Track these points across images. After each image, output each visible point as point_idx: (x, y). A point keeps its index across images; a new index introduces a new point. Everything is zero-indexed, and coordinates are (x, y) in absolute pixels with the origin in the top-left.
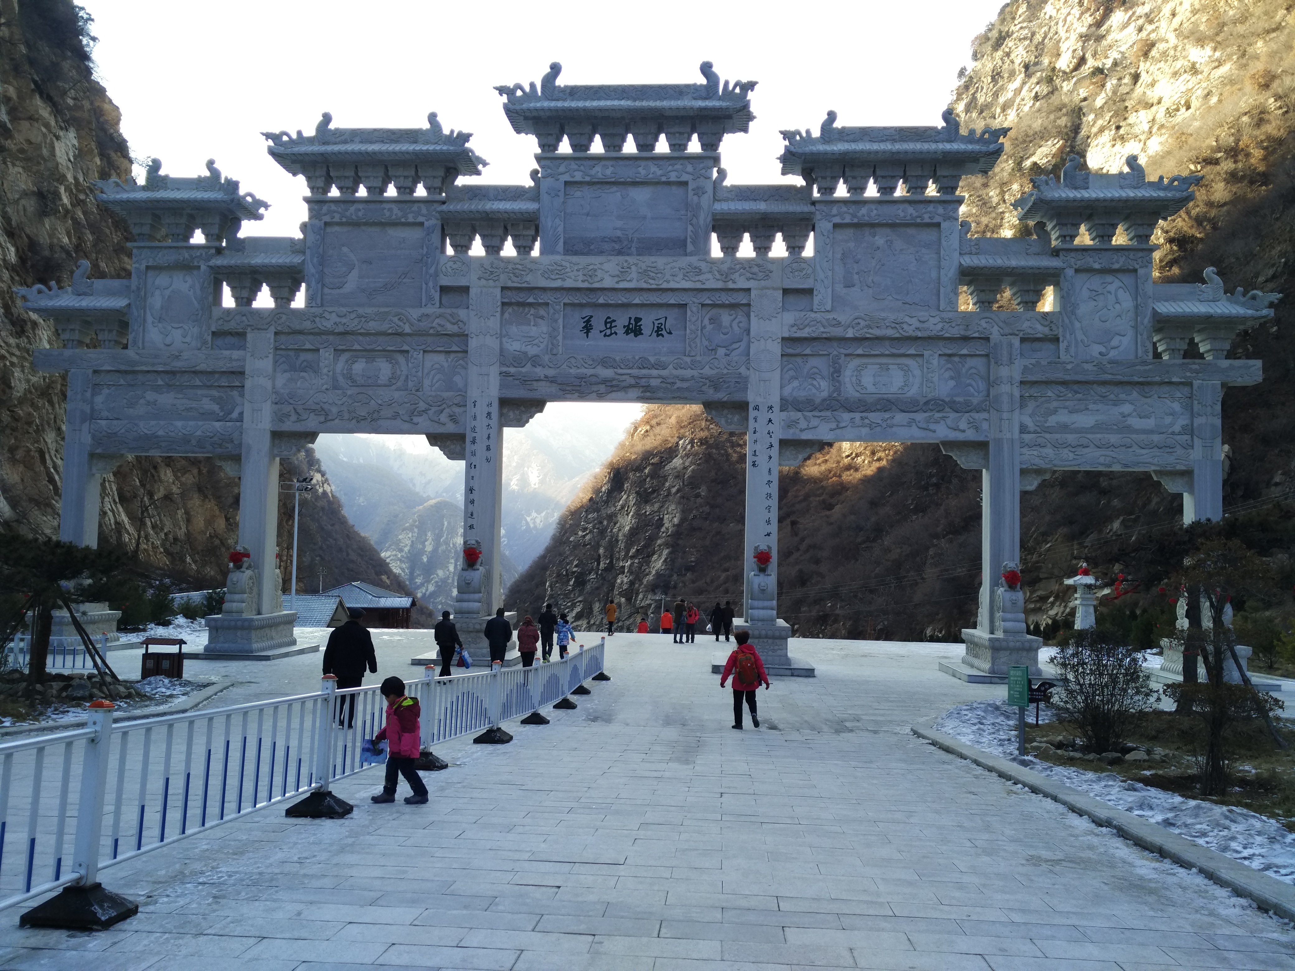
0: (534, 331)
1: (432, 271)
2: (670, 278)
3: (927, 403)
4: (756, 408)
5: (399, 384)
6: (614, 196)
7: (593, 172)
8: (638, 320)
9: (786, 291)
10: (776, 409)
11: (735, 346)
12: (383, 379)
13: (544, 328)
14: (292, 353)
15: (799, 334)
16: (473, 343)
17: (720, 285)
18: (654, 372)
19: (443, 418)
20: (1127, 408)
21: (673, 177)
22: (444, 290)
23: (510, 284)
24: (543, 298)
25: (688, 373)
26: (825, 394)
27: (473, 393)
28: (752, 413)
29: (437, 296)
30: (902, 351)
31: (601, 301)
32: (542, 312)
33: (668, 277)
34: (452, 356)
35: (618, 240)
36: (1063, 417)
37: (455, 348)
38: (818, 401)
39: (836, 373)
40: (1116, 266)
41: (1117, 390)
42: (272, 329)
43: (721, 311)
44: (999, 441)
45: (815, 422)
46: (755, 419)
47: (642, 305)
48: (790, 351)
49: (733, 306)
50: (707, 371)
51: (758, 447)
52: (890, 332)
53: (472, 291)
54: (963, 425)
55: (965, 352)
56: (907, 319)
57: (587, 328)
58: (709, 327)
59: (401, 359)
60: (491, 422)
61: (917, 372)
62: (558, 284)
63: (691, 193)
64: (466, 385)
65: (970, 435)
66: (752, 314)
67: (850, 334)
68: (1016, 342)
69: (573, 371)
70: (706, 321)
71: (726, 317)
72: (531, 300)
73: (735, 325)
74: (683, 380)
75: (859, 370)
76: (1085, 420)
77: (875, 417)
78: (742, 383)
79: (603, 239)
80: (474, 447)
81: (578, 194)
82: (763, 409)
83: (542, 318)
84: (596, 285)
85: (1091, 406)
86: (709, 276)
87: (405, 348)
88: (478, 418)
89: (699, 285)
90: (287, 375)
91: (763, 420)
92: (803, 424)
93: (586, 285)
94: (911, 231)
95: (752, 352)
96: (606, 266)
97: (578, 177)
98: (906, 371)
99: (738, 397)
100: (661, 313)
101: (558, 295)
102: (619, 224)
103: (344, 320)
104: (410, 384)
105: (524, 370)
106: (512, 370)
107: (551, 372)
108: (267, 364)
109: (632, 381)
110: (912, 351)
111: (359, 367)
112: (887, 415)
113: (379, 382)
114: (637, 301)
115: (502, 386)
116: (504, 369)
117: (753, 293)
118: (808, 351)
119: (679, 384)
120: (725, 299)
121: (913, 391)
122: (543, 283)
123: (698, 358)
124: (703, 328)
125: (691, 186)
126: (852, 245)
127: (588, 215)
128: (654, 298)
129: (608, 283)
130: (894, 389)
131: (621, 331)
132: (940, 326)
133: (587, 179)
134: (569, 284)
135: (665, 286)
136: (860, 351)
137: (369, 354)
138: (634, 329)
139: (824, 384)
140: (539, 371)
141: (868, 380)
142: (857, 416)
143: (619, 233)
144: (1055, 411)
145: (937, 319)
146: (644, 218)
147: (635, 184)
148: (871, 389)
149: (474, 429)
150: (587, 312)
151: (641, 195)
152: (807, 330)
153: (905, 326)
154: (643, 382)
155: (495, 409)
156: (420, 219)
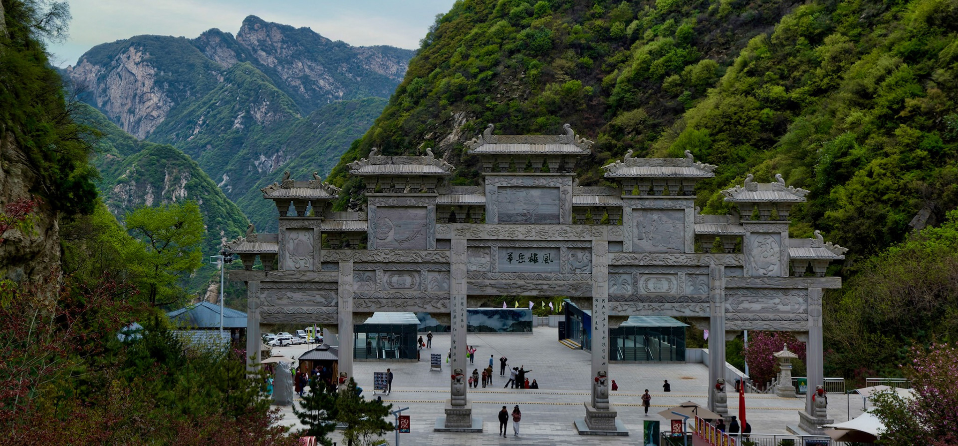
0: (483, 260)
1: (432, 231)
3: (680, 298)
4: (597, 300)
5: (416, 287)
6: (522, 193)
7: (511, 182)
8: (535, 255)
9: (609, 242)
10: (606, 300)
11: (585, 268)
12: (408, 285)
13: (488, 258)
14: (361, 272)
15: (616, 264)
16: (453, 268)
17: (577, 239)
18: (545, 282)
19: (439, 305)
20: (777, 301)
21: (552, 185)
22: (438, 240)
23: (471, 238)
24: (489, 244)
25: (562, 283)
26: (630, 293)
27: (454, 292)
28: (594, 303)
29: (434, 244)
30: (667, 272)
31: (517, 246)
32: (487, 251)
33: (551, 234)
34: (442, 273)
35: (525, 215)
36: (746, 305)
37: (444, 269)
38: (627, 296)
39: (635, 283)
40: (770, 231)
41: (772, 292)
42: (352, 261)
43: (577, 250)
44: (715, 317)
45: (626, 307)
46: (596, 306)
47: (537, 248)
48: (612, 271)
49: (583, 249)
50: (571, 282)
51: (597, 320)
52: (661, 263)
53: (452, 242)
54: (697, 309)
55: (698, 272)
56: (669, 257)
57: (510, 259)
58: (572, 259)
59: (416, 275)
60: (463, 308)
61: (675, 282)
62: (495, 238)
63: (561, 193)
64: (449, 287)
65: (702, 314)
66: (593, 254)
67: (642, 263)
68: (723, 268)
69: (504, 281)
70: (570, 256)
71: (580, 254)
72: (482, 245)
73: (584, 258)
74: (559, 286)
75: (647, 281)
76: (757, 306)
77: (655, 305)
78: (589, 288)
79: (517, 215)
80: (455, 320)
81: (504, 192)
82: (600, 300)
83: (487, 254)
84: (514, 239)
85: (760, 300)
86: (571, 234)
87: (419, 269)
88: (457, 305)
89: (566, 239)
90: (359, 283)
91: (600, 306)
92: (620, 308)
93: (510, 238)
94: (670, 212)
95: (593, 273)
96: (519, 229)
97: (505, 184)
98: (670, 281)
99: (587, 295)
100: (547, 252)
101: (495, 243)
102: (525, 207)
103: (388, 256)
104: (422, 288)
105: (479, 281)
106: (473, 281)
107: (492, 282)
108: (349, 278)
109: (534, 287)
110: (672, 272)
111: (395, 279)
112: (661, 304)
113: (406, 286)
114: (535, 246)
115: (468, 289)
116: (469, 280)
117: (593, 243)
118: (621, 271)
119: (558, 288)
120: (580, 245)
121: (673, 292)
122: (487, 237)
123: (567, 275)
124: (569, 259)
125: (561, 189)
126: (641, 219)
127: (509, 202)
128: (543, 245)
129: (521, 237)
130: (664, 291)
131: (527, 260)
132: (685, 261)
133: (509, 185)
134: (501, 238)
135: (549, 239)
136: (647, 272)
137: (400, 272)
138: (534, 260)
139: (629, 288)
140: (487, 282)
141: (651, 285)
142: (646, 304)
143: (525, 212)
144: (742, 302)
145: (684, 257)
146: (538, 204)
147: (532, 187)
148: (653, 290)
149: (455, 311)
150: (510, 251)
151: (535, 193)
152: (621, 261)
153: (668, 260)
154: (539, 287)
155: (465, 301)
156: (425, 205)
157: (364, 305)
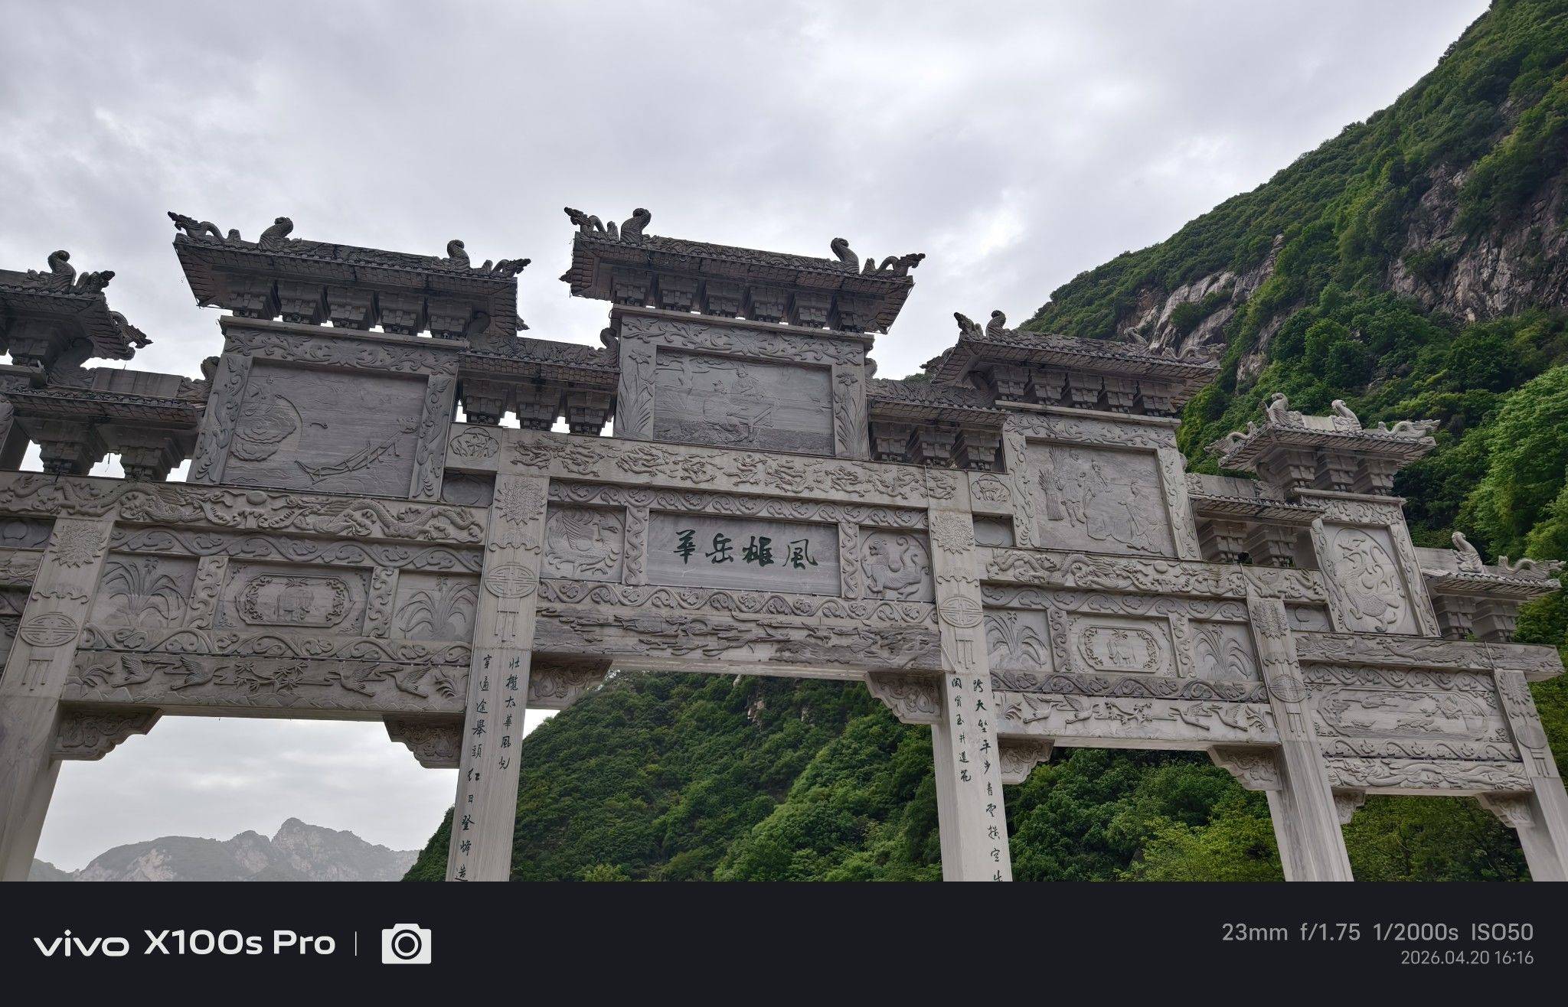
0: (598, 549)
1: (433, 446)
2: (814, 485)
3: (1187, 686)
4: (957, 683)
5: (346, 624)
6: (726, 375)
7: (698, 339)
8: (765, 541)
9: (979, 518)
10: (987, 685)
11: (910, 589)
12: (316, 616)
13: (613, 543)
14: (140, 562)
15: (1002, 577)
16: (492, 561)
17: (886, 500)
18: (797, 620)
19: (425, 685)
20: (1428, 704)
21: (810, 358)
22: (452, 476)
23: (564, 474)
24: (622, 499)
25: (847, 624)
26: (1048, 668)
27: (485, 640)
28: (952, 692)
29: (437, 484)
30: (1140, 611)
31: (710, 509)
32: (612, 521)
33: (810, 482)
34: (450, 582)
35: (731, 429)
36: (1354, 715)
37: (458, 568)
38: (1041, 678)
39: (1059, 638)
41: (1411, 678)
42: (113, 516)
43: (886, 537)
44: (1294, 744)
45: (1043, 710)
46: (958, 700)
47: (770, 521)
48: (990, 601)
49: (901, 532)
50: (875, 623)
51: (966, 746)
52: (1122, 584)
53: (500, 481)
54: (1242, 722)
55: (1218, 617)
56: (1140, 567)
57: (686, 548)
58: (871, 560)
59: (355, 583)
60: (515, 695)
61: (1164, 643)
62: (643, 479)
63: (835, 380)
64: (471, 633)
65: (1255, 736)
66: (934, 545)
67: (1070, 582)
68: (1280, 605)
69: (664, 612)
70: (866, 551)
71: (892, 548)
72: (597, 501)
73: (907, 558)
74: (841, 634)
75: (1090, 634)
76: (1385, 719)
77: (1126, 704)
78: (933, 643)
79: (713, 426)
80: (478, 740)
81: (675, 365)
82: (968, 684)
83: (612, 529)
84: (704, 486)
85: (1388, 700)
86: (869, 486)
87: (367, 563)
88: (492, 686)
89: (855, 498)
90: (122, 600)
91: (968, 703)
92: (1027, 713)
93: (688, 484)
94: (1120, 458)
95: (939, 600)
96: (717, 461)
97: (678, 342)
98: (1151, 641)
99: (927, 664)
100: (800, 534)
101: (640, 496)
102: (735, 408)
103: (258, 510)
104: (368, 625)
105: (579, 607)
106: (558, 607)
107: (625, 613)
108: (86, 577)
109: (762, 633)
110: (1153, 613)
111: (273, 592)
112: (1141, 702)
113: (308, 619)
114: (764, 514)
115: (540, 632)
116: (545, 605)
117: (932, 515)
118: (1015, 603)
119: (835, 640)
120: (892, 520)
121: (1163, 669)
122: (618, 478)
123: (859, 602)
124: (864, 559)
125: (835, 371)
127: (689, 392)
128: (788, 511)
129: (723, 484)
130: (1139, 667)
131: (739, 557)
132: (1183, 580)
133: (691, 347)
134: (661, 480)
135: (806, 494)
136: (1085, 608)
137: (296, 570)
138: (760, 554)
139: (1044, 654)
140: (607, 612)
141: (1101, 651)
142: (1101, 701)
143: (735, 420)
144: (1346, 705)
145: (1178, 570)
146: (771, 405)
147: (755, 361)
148: (1108, 664)
149: (481, 707)
150: (685, 525)
151: (764, 377)
152: (1011, 572)
153: (1139, 576)
154: (778, 635)
155: (523, 672)
156: (423, 371)
157: (120, 677)
